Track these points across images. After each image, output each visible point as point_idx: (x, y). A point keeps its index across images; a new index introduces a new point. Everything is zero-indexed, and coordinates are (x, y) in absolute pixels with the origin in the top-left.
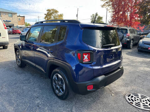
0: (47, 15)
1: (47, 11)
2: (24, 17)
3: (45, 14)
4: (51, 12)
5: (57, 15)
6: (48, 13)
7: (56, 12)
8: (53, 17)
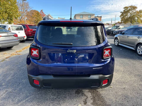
0: (123, 13)
1: (124, 8)
2: (101, 17)
3: (121, 12)
4: (129, 8)
5: (134, 12)
6: (124, 11)
7: (134, 8)
8: (129, 14)
